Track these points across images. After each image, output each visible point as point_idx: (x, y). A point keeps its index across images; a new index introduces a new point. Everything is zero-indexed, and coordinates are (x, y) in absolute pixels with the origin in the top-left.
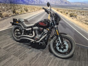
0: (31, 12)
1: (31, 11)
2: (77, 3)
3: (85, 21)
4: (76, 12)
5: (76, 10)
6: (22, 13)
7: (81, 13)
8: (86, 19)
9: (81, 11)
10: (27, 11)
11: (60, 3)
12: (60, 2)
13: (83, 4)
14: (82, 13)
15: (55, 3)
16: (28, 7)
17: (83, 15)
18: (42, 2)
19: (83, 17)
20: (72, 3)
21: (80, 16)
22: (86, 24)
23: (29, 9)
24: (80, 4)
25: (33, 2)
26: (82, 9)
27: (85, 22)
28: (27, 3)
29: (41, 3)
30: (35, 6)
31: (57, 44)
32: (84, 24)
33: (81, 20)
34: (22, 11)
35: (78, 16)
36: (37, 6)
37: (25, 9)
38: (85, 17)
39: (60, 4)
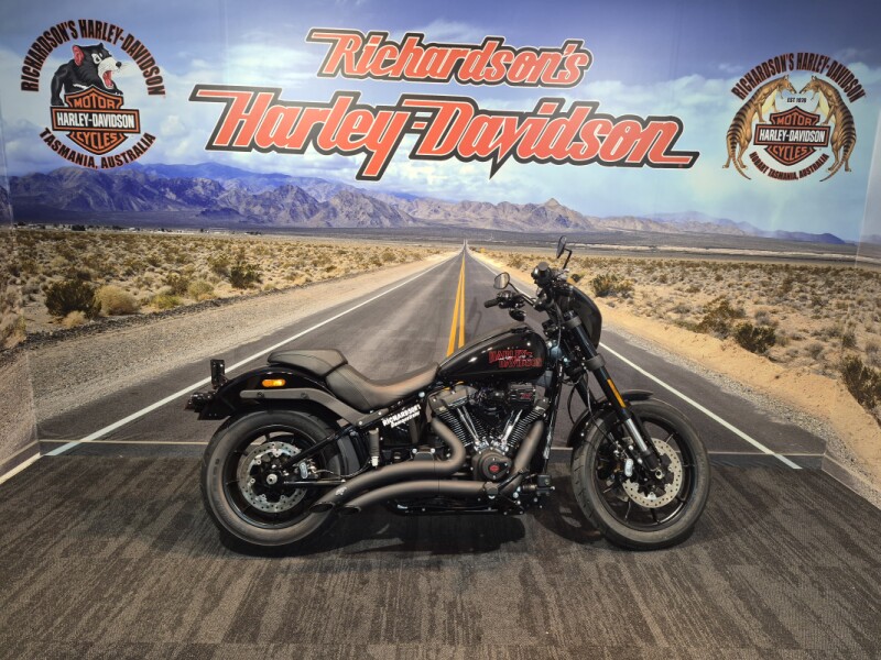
0: (286, 289)
1: (292, 277)
2: (624, 219)
3: (678, 310)
4: (623, 269)
5: (625, 258)
6: (188, 301)
7: (651, 270)
8: (677, 302)
9: (648, 260)
10: (243, 278)
11: (530, 221)
12: (525, 217)
13: (654, 228)
14: (658, 273)
15: (496, 222)
16: (259, 251)
17: (663, 280)
18: (395, 217)
19: (663, 291)
20: (599, 220)
21: (648, 289)
22: (681, 324)
23: (265, 263)
24: (639, 227)
25: (313, 211)
26: (653, 251)
27: (675, 316)
28: (251, 216)
29: (387, 223)
30: (333, 241)
31: (629, 464)
32: (673, 328)
33: (654, 310)
34: (180, 288)
35: (637, 287)
36: (349, 244)
37: (219, 269)
38: (671, 289)
39: (528, 228)
